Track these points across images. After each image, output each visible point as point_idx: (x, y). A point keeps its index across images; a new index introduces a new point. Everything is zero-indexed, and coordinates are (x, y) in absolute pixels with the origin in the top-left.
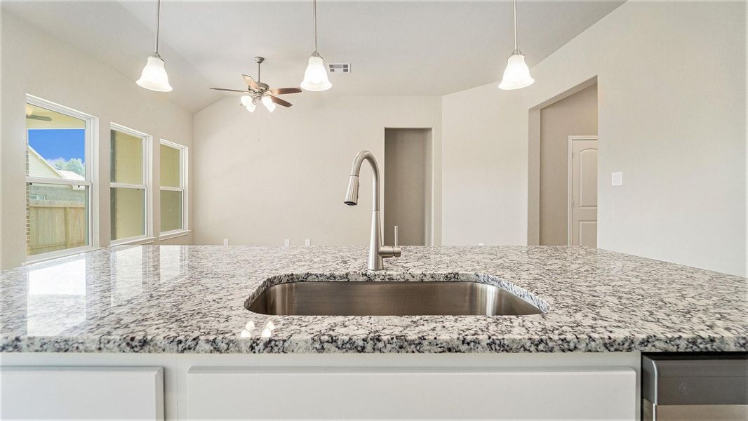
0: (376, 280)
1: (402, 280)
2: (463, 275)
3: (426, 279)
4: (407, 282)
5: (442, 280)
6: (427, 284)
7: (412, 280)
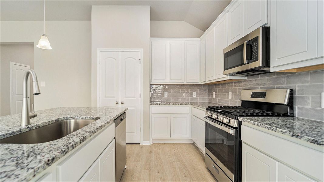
0: (33, 129)
1: (43, 126)
2: (60, 119)
3: (50, 123)
4: (44, 126)
5: (54, 122)
6: (51, 125)
7: (46, 125)
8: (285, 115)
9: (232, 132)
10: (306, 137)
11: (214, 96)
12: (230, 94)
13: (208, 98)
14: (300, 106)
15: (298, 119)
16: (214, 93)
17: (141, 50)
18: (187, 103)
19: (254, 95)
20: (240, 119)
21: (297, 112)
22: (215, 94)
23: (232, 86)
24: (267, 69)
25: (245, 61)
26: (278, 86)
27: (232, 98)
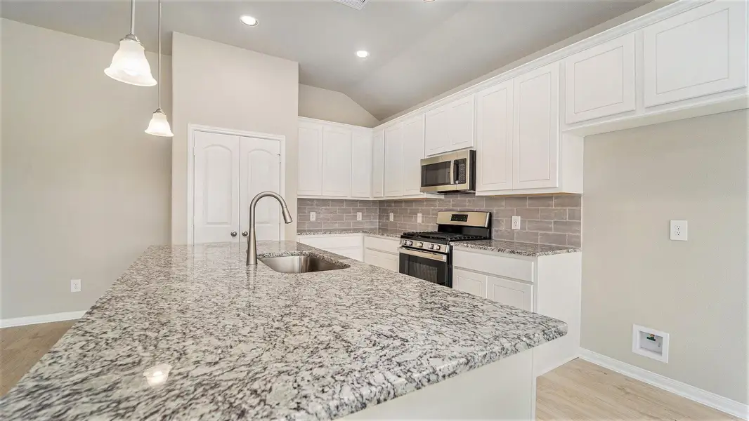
8: (485, 238)
9: (444, 258)
10: (507, 250)
11: (392, 219)
12: (420, 215)
13: (379, 222)
14: (497, 229)
15: (496, 241)
16: (392, 215)
17: (283, 138)
18: (356, 231)
19: (455, 217)
20: (452, 244)
21: (494, 234)
22: (394, 216)
23: (423, 206)
24: (472, 191)
25: (452, 182)
26: (478, 208)
27: (423, 222)
